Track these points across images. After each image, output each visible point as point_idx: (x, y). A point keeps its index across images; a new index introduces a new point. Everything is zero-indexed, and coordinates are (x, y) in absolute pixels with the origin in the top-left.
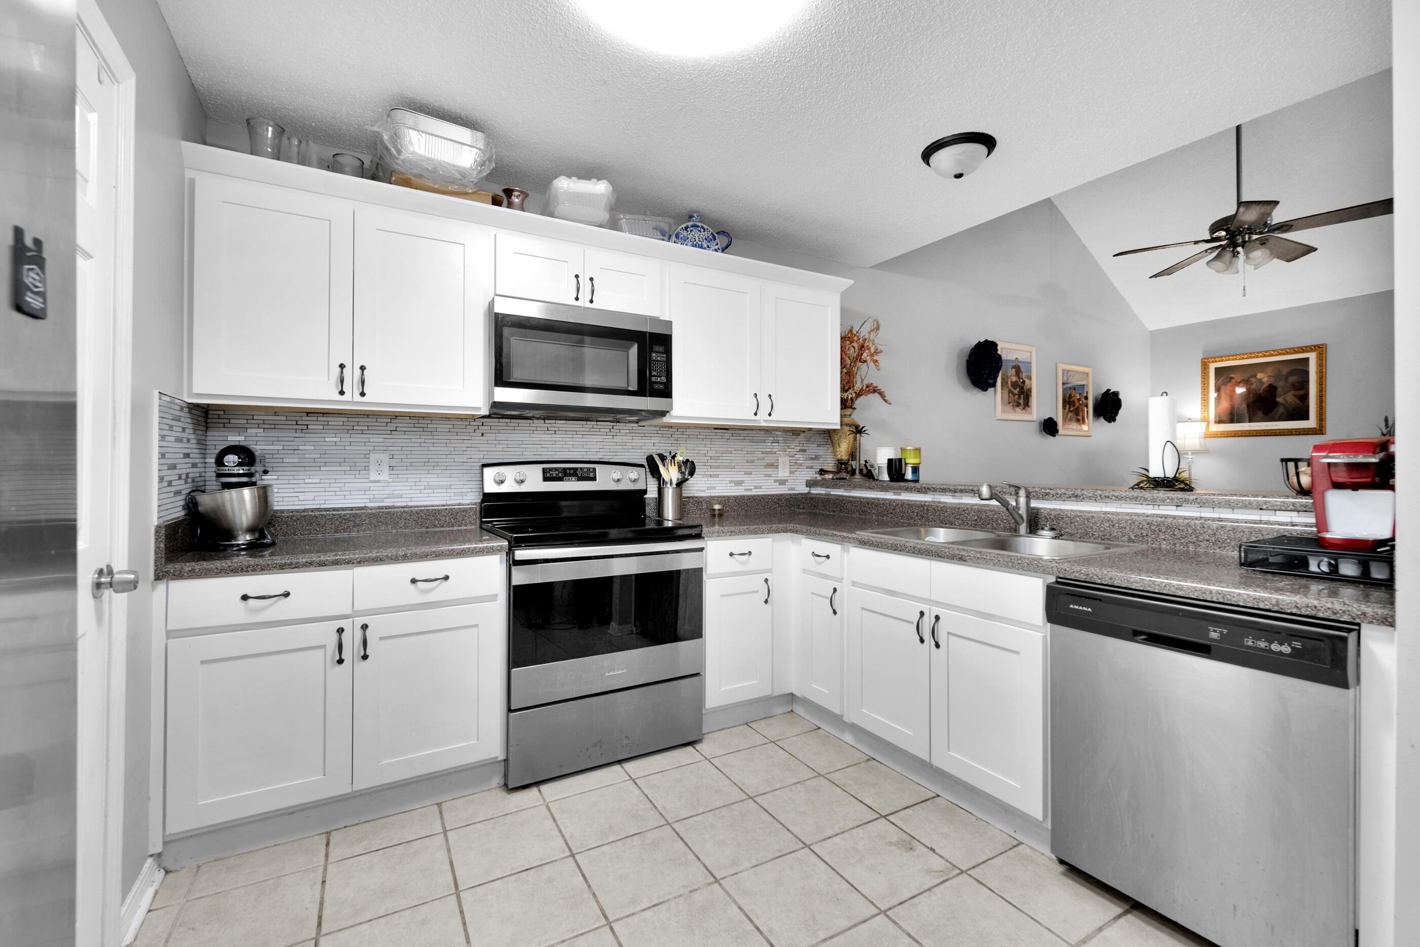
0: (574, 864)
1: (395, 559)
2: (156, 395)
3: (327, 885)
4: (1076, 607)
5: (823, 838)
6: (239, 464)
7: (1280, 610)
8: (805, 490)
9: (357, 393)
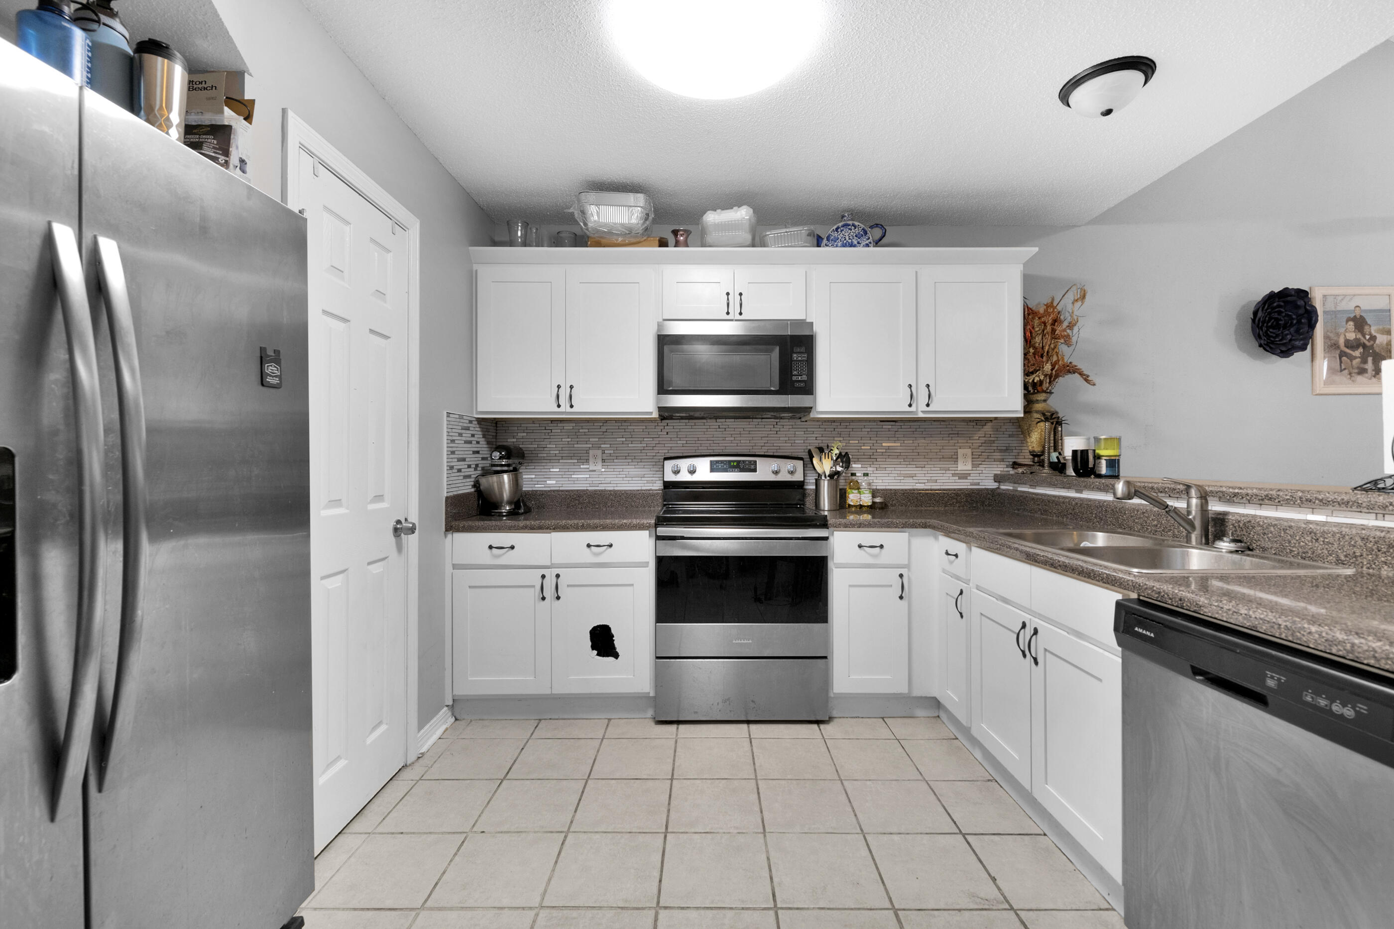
0: (669, 786)
1: (577, 528)
2: (445, 414)
3: (524, 750)
4: (1141, 631)
5: (884, 832)
6: (501, 458)
7: (1356, 659)
8: (992, 485)
9: (568, 406)
